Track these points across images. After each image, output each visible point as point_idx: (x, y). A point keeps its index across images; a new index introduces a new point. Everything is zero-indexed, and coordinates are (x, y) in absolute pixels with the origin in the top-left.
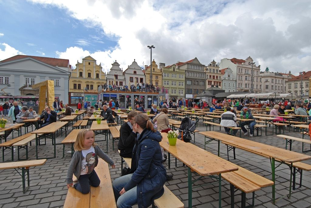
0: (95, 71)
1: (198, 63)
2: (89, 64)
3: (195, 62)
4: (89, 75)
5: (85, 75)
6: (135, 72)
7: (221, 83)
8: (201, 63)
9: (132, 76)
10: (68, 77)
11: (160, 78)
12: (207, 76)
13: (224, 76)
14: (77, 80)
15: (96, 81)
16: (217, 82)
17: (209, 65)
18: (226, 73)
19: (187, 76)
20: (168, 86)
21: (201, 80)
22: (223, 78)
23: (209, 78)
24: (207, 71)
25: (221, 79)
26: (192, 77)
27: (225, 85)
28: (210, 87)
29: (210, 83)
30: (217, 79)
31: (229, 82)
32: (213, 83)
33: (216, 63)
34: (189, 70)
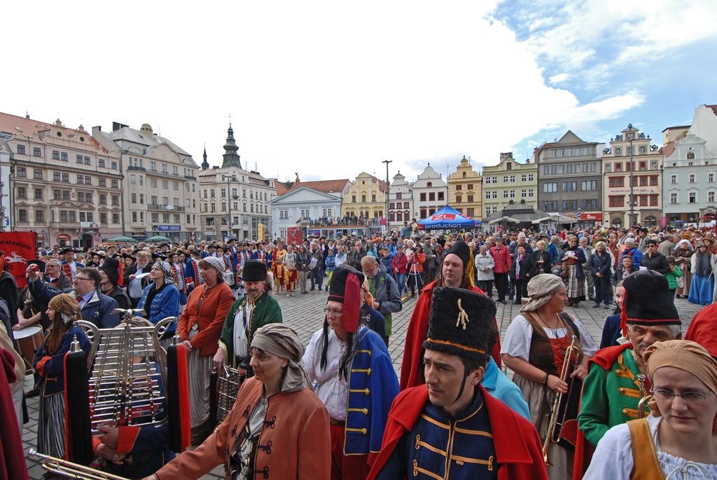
0: (370, 191)
1: (575, 141)
2: (364, 183)
3: (570, 141)
4: (364, 197)
5: (359, 199)
6: (429, 184)
7: (659, 179)
8: (584, 140)
9: (423, 191)
10: (340, 204)
11: (477, 187)
12: (608, 165)
13: (670, 158)
14: (350, 207)
15: (371, 206)
16: (644, 178)
17: (614, 140)
18: (679, 150)
19: (545, 174)
20: (495, 200)
21: (585, 179)
22: (665, 165)
23: (613, 171)
24: (605, 156)
25: (659, 168)
26: (557, 176)
27: (674, 181)
28: (617, 191)
29: (617, 181)
30: (643, 169)
31: (692, 171)
32: (627, 181)
33: (637, 130)
34: (549, 161)
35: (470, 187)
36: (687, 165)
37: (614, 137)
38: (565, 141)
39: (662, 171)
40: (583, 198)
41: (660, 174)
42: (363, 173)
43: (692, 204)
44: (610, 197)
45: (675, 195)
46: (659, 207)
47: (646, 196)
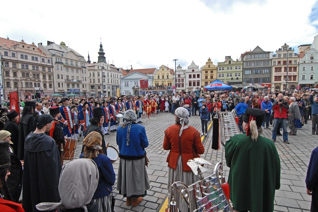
0: (166, 74)
1: (261, 51)
2: (163, 70)
3: (258, 51)
4: (163, 76)
5: (161, 77)
6: (193, 70)
7: (298, 68)
8: (265, 51)
9: (190, 74)
10: (152, 79)
11: (215, 72)
12: (274, 62)
13: (303, 59)
14: (157, 81)
15: (167, 81)
16: (290, 68)
17: (278, 51)
18: (307, 55)
19: (246, 66)
20: (223, 78)
21: (264, 68)
22: (300, 62)
23: (277, 65)
24: (274, 58)
25: (298, 64)
26: (251, 67)
27: (304, 70)
28: (278, 74)
29: (278, 69)
30: (290, 64)
31: (313, 65)
32: (283, 69)
33: (288, 46)
34: (248, 60)
35: (212, 72)
36: (310, 62)
37: (278, 49)
38: (256, 51)
39: (299, 65)
40: (263, 77)
41: (298, 66)
42: (163, 65)
43: (312, 80)
44: (275, 76)
45: (304, 76)
46: (297, 81)
47: (291, 76)
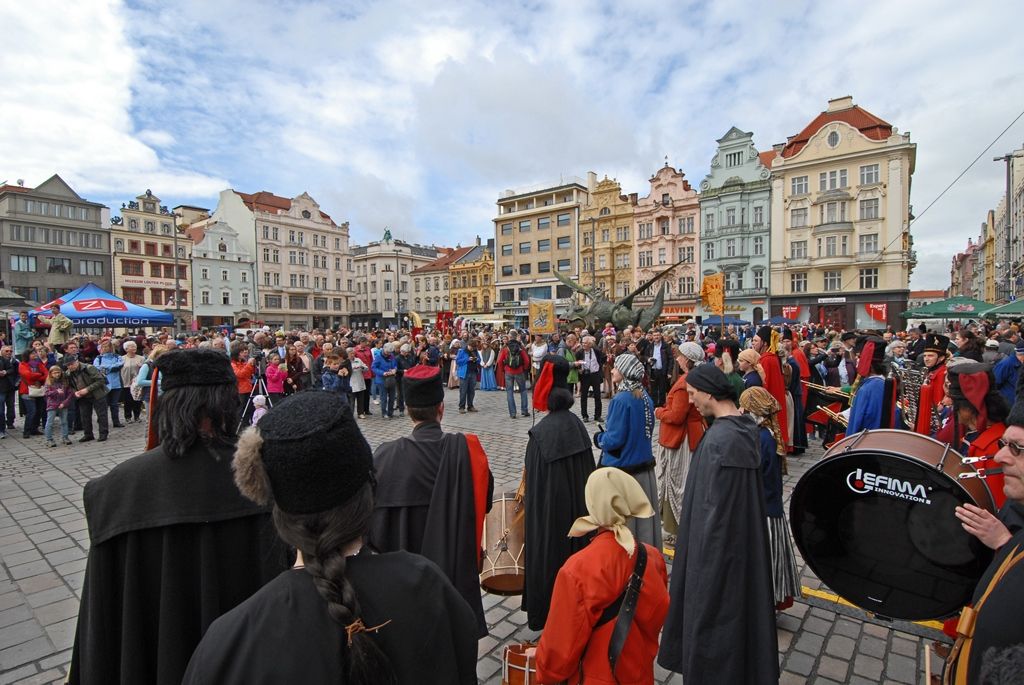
1: (67, 193)
3: (55, 191)
7: (188, 270)
8: (83, 197)
12: (118, 242)
13: (200, 246)
16: (168, 267)
17: (127, 207)
18: (209, 238)
19: (12, 239)
21: (86, 257)
22: (194, 255)
23: (126, 251)
24: (115, 227)
25: (187, 257)
26: (35, 245)
27: (205, 276)
28: (133, 281)
29: (132, 267)
30: (167, 254)
31: (225, 267)
32: (147, 268)
33: (159, 201)
34: (20, 217)
36: (219, 258)
37: (127, 203)
38: (48, 190)
39: (191, 261)
41: (189, 265)
43: (225, 306)
44: (124, 288)
45: (207, 293)
46: (188, 308)
47: (160, 290)
